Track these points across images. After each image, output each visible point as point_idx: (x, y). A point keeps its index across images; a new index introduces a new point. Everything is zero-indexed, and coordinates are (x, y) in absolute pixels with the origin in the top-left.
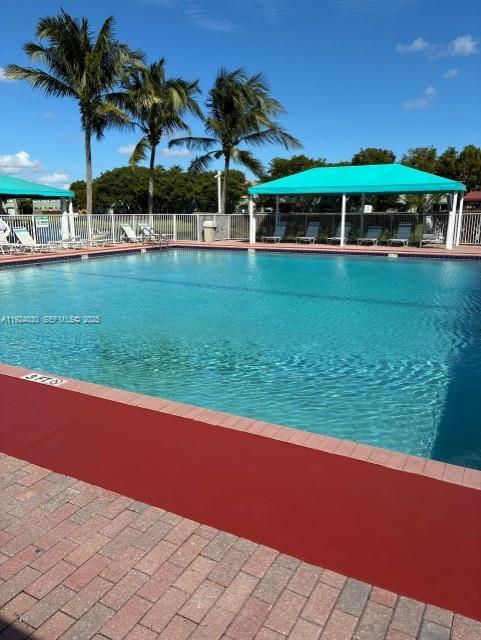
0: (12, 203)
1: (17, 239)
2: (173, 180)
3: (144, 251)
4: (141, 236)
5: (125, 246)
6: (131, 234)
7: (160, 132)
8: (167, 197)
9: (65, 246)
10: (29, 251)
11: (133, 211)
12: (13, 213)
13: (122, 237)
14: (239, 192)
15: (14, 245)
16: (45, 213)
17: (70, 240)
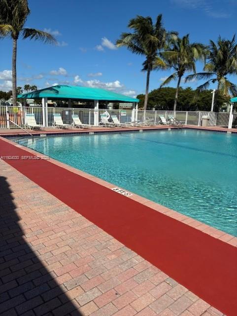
0: (111, 104)
1: (112, 120)
2: (186, 94)
3: (169, 129)
4: (168, 122)
5: (160, 126)
6: (164, 120)
7: (184, 70)
8: (182, 103)
9: (132, 125)
10: (117, 126)
11: (164, 109)
12: (111, 108)
13: (159, 122)
14: (222, 101)
15: (111, 123)
16: (124, 109)
17: (135, 122)
